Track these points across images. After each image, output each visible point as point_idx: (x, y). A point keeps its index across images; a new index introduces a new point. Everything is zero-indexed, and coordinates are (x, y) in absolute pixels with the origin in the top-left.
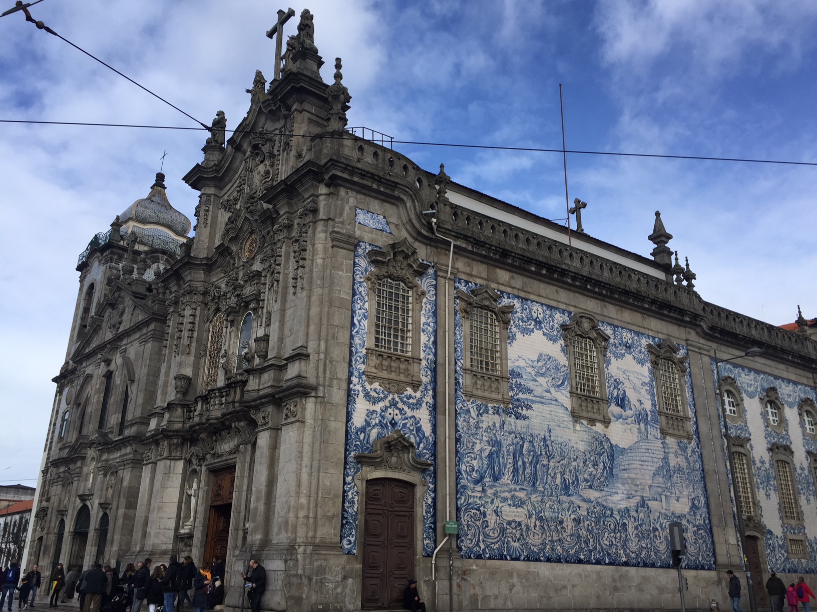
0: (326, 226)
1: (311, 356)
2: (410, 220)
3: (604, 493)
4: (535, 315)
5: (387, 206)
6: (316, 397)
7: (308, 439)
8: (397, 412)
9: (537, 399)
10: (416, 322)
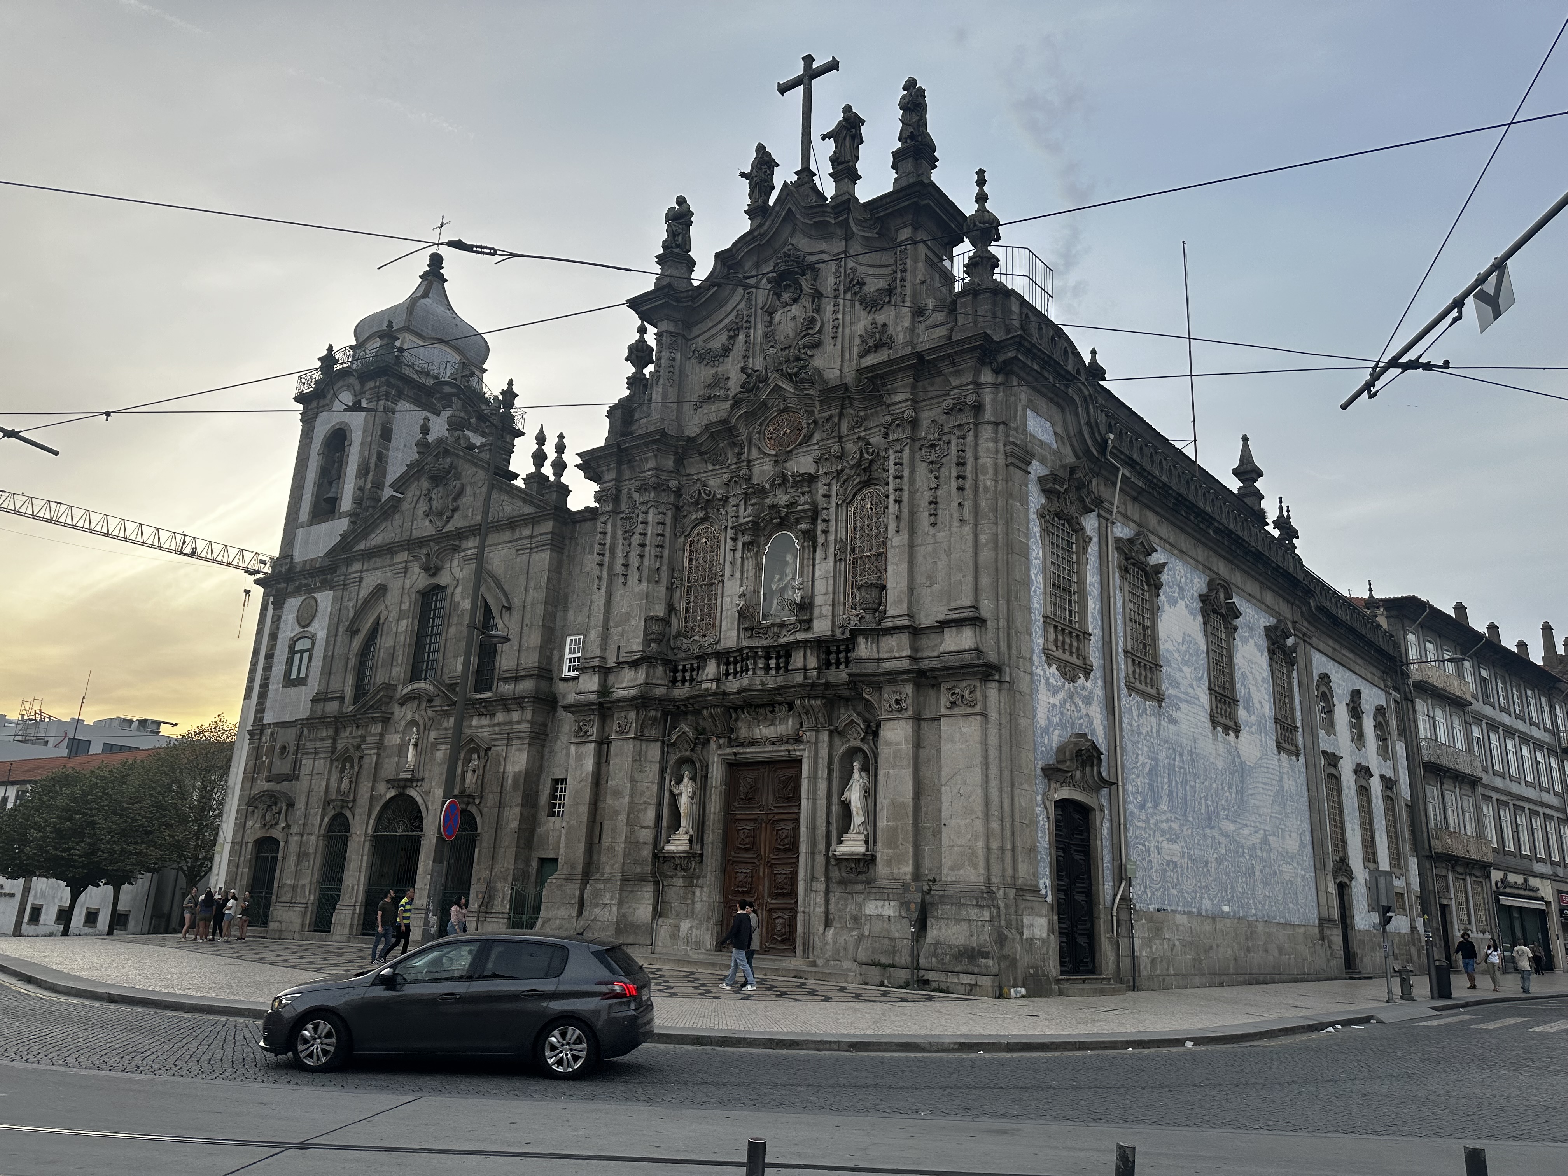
0: (996, 432)
1: (989, 623)
2: (1081, 432)
3: (1238, 825)
4: (1178, 578)
5: (1054, 408)
6: (999, 682)
7: (993, 740)
8: (1073, 708)
9: (1183, 696)
10: (1082, 581)
